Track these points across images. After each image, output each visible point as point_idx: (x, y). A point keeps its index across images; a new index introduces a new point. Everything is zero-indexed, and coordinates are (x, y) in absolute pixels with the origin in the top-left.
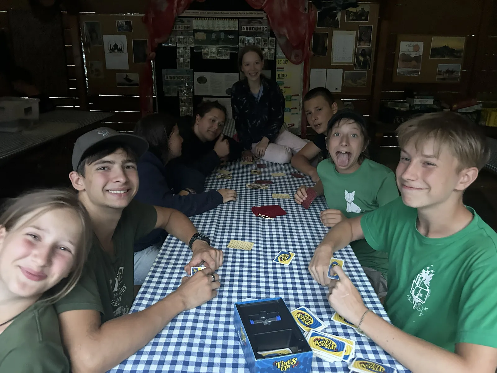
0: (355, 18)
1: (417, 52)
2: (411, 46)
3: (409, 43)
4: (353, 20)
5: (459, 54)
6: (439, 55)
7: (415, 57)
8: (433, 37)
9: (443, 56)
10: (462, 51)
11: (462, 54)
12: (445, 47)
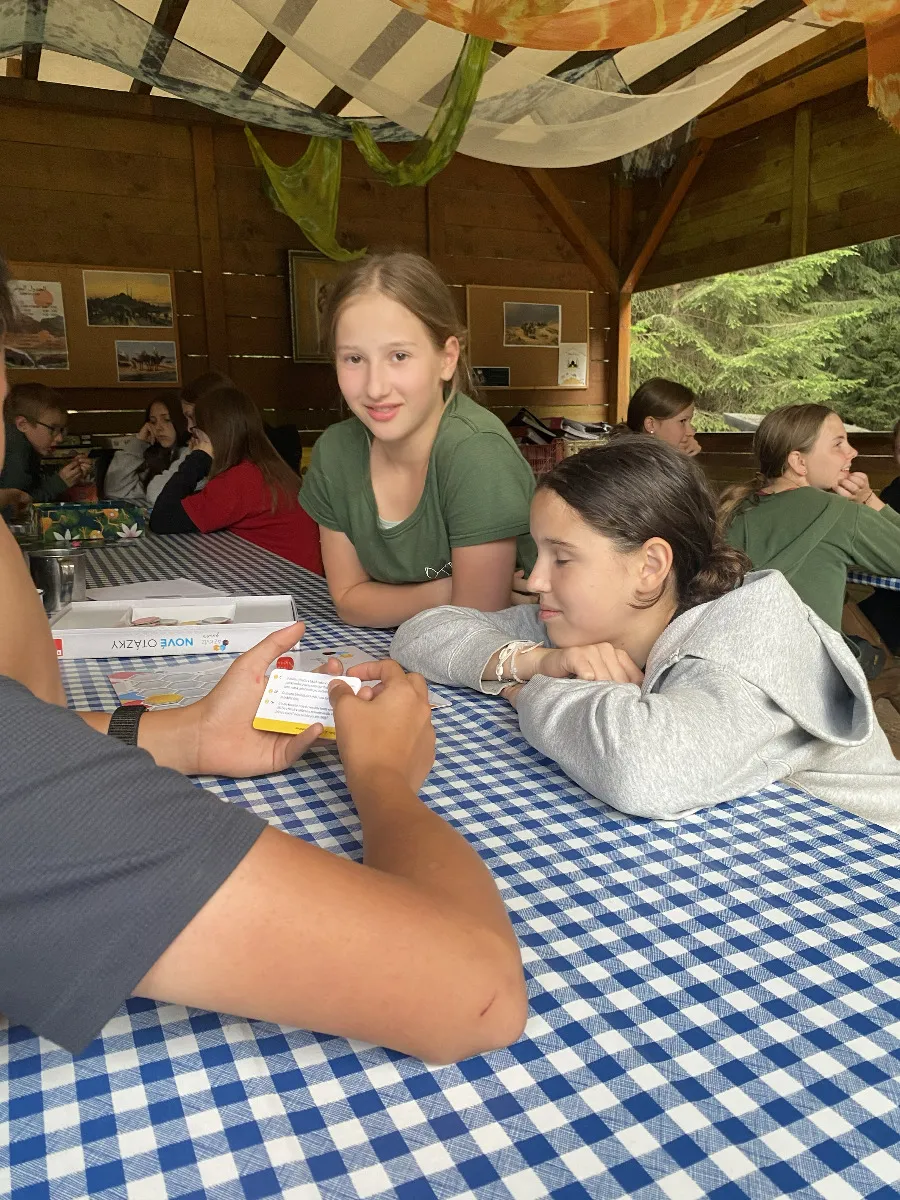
1: (49, 309)
2: (26, 291)
3: (19, 283)
5: (162, 315)
6: (112, 318)
7: (44, 321)
8: (84, 271)
9: (122, 320)
10: (168, 309)
11: (171, 315)
12: (123, 298)
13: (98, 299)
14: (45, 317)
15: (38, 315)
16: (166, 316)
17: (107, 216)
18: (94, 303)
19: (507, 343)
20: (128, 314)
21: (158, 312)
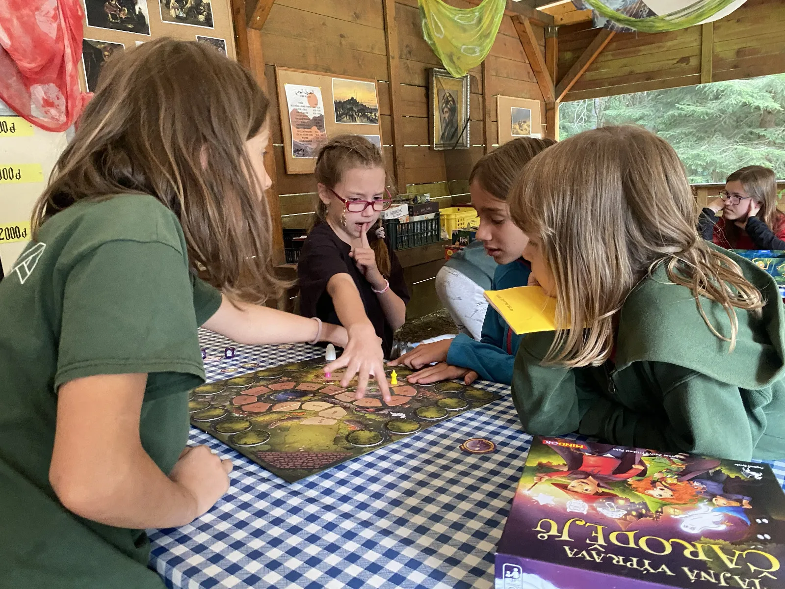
0: (181, 15)
1: (316, 109)
2: (303, 94)
3: (299, 88)
4: (178, 18)
5: (373, 115)
6: (348, 117)
7: (315, 119)
8: (333, 79)
9: (353, 118)
10: (376, 110)
11: (378, 115)
12: (353, 101)
13: (340, 102)
14: (315, 116)
15: (311, 114)
16: (375, 116)
17: (342, 36)
18: (339, 105)
19: (513, 134)
20: (355, 114)
21: (371, 113)
